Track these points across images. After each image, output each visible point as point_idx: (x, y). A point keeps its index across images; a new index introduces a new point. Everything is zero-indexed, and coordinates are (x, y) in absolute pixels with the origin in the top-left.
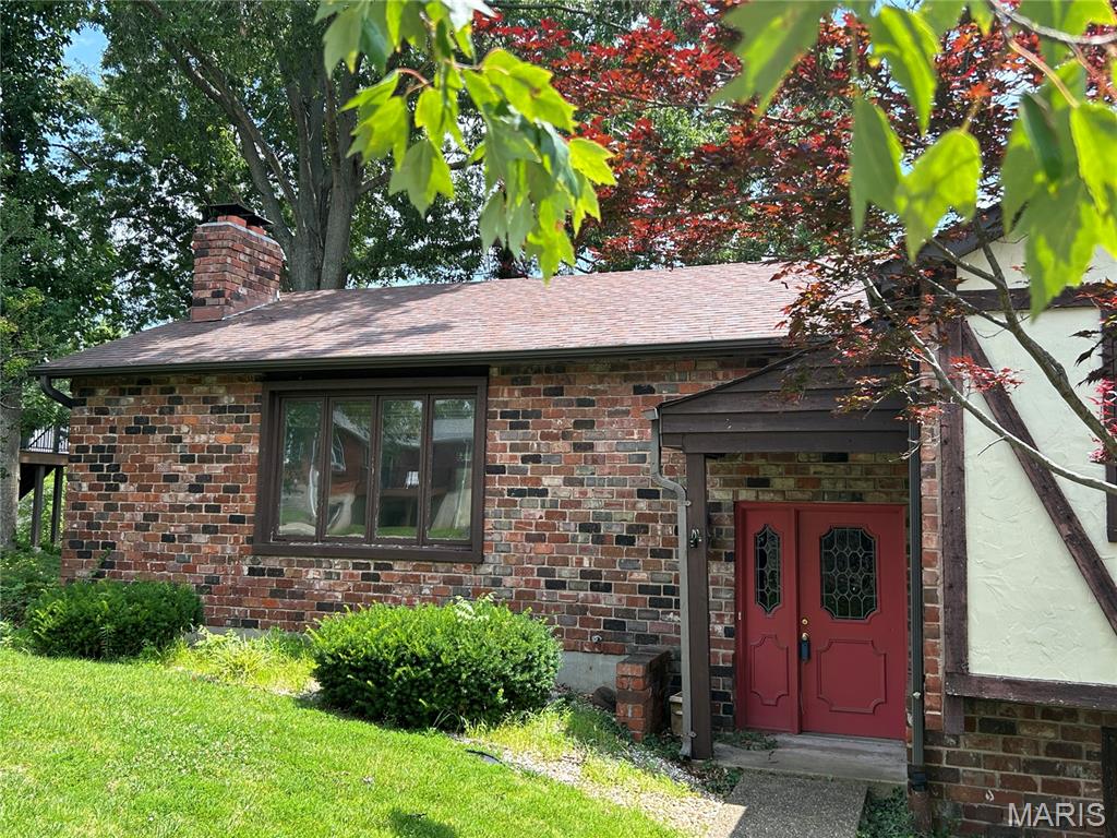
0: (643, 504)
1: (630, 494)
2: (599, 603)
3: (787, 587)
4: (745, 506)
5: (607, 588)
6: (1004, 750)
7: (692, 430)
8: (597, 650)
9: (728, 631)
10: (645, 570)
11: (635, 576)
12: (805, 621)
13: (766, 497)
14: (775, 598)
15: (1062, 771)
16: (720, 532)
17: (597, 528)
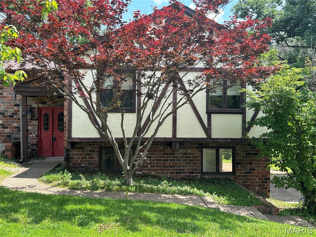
0: (16, 108)
1: (12, 106)
2: (4, 131)
3: (50, 126)
4: (40, 108)
5: (7, 128)
6: (82, 152)
7: (23, 90)
8: (4, 142)
9: (36, 136)
10: (16, 123)
11: (14, 125)
12: (54, 133)
13: (45, 106)
14: (47, 128)
15: (92, 155)
16: (34, 114)
17: (4, 114)
